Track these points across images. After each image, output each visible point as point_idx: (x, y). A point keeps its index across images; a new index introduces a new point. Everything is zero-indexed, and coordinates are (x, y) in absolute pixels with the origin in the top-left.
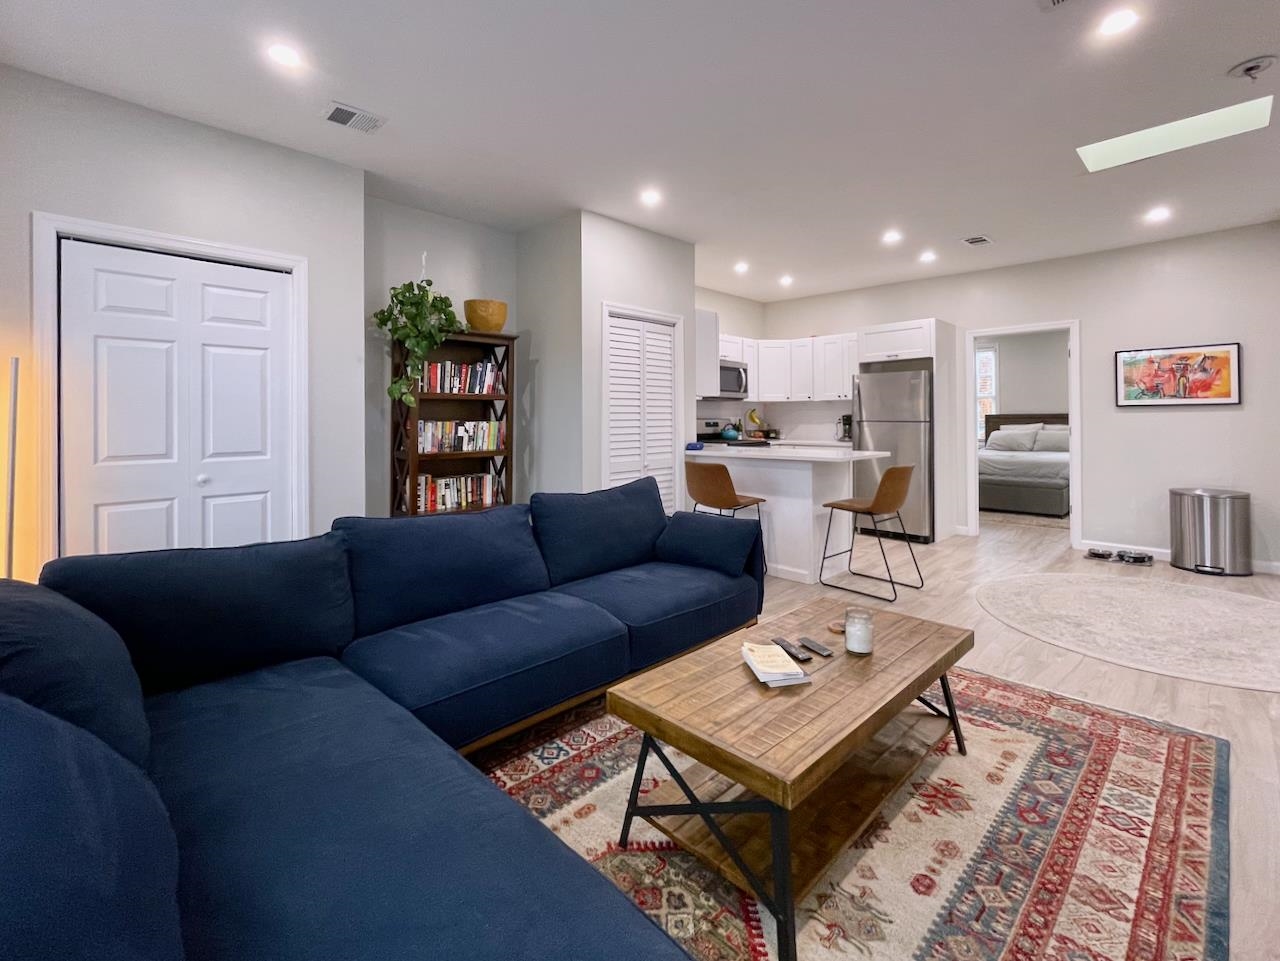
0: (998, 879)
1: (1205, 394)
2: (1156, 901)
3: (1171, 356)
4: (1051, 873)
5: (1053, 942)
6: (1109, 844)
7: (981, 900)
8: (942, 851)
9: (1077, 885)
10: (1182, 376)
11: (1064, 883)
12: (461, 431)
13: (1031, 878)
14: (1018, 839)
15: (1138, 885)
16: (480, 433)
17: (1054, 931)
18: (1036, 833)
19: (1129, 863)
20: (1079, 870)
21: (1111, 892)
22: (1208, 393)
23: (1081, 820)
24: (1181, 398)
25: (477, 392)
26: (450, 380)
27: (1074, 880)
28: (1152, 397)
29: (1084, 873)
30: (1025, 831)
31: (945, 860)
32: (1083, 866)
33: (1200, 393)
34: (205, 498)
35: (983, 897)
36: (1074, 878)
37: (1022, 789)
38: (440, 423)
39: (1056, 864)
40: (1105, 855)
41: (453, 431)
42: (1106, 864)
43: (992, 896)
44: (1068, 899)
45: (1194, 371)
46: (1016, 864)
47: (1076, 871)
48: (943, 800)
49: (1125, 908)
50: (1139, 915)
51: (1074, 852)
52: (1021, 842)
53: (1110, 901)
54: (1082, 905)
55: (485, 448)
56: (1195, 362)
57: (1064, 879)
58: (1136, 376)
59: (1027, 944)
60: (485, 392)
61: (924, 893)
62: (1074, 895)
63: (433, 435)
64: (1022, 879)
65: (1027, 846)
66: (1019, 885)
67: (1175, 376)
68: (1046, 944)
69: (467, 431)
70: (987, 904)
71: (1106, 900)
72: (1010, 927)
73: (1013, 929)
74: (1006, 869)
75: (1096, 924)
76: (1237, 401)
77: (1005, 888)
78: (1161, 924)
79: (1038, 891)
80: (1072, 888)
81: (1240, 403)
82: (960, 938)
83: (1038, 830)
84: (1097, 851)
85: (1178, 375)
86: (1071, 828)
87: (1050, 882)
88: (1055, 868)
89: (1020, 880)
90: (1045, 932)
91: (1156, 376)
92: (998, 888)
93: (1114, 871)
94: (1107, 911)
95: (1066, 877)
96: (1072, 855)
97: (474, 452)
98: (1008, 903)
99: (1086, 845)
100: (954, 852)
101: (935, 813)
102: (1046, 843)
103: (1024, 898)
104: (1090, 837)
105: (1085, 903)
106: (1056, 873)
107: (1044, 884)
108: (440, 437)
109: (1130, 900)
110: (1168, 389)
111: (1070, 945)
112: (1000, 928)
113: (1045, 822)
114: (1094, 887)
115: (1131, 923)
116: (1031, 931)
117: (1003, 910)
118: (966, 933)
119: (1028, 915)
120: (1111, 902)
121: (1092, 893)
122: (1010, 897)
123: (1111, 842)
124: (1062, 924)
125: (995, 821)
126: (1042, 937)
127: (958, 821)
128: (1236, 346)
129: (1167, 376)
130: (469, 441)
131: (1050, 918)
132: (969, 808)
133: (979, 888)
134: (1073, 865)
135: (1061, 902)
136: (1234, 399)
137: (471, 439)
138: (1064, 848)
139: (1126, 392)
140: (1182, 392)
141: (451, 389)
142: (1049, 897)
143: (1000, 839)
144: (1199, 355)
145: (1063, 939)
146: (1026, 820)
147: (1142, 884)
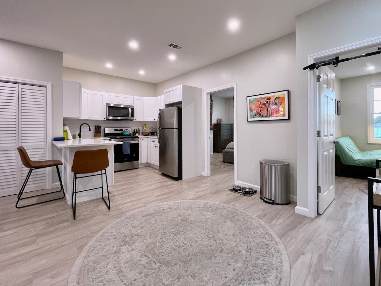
1: (276, 115)
3: (265, 98)
10: (269, 107)
22: (277, 115)
24: (268, 117)
28: (258, 117)
33: (275, 115)
45: (272, 105)
56: (272, 100)
58: (253, 107)
67: (266, 107)
76: (288, 118)
81: (289, 119)
85: (267, 106)
91: (260, 107)
110: (264, 113)
128: (287, 91)
129: (263, 107)
136: (287, 117)
139: (250, 115)
140: (268, 115)
144: (274, 96)
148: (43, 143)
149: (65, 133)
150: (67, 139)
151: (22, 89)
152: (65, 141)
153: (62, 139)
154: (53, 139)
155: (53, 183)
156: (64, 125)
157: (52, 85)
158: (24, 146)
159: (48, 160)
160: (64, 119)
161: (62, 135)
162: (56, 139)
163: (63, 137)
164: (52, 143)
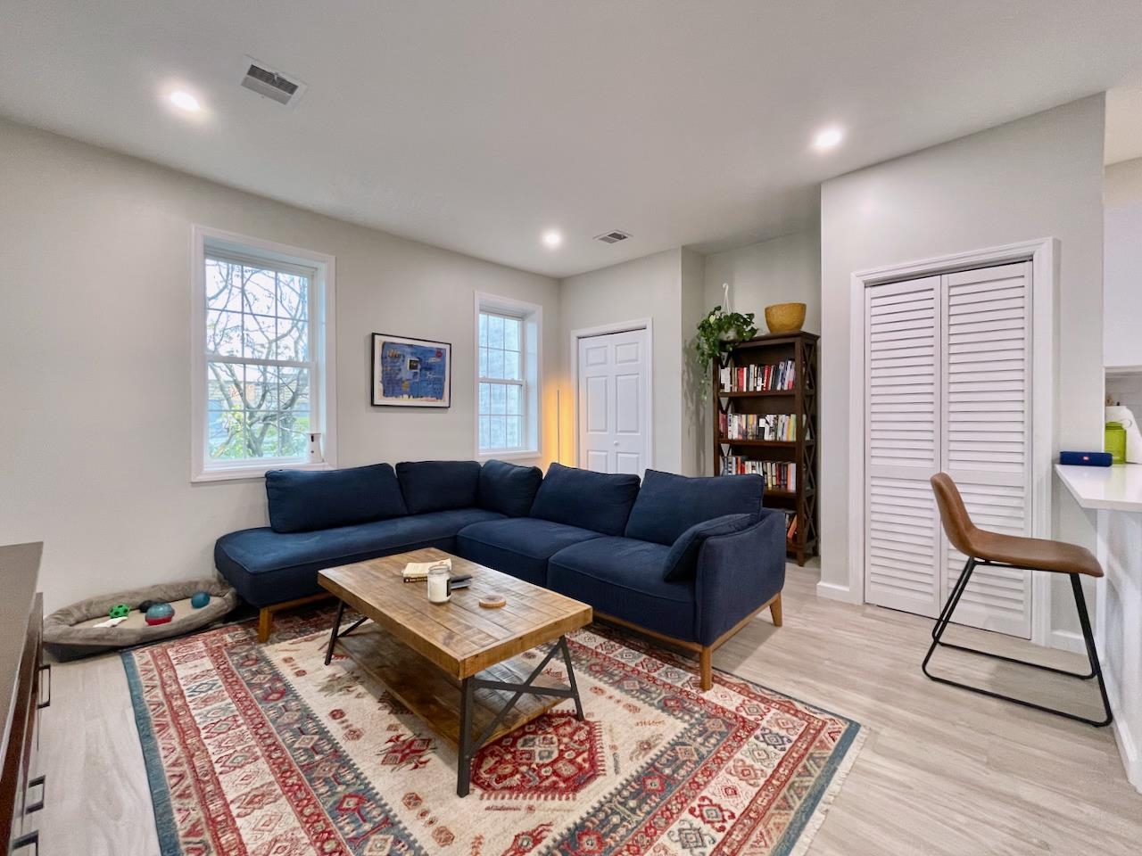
0: (315, 750)
2: (222, 833)
4: (295, 782)
5: (259, 754)
6: (285, 844)
7: (308, 734)
8: (355, 732)
9: (275, 790)
11: (284, 784)
12: (762, 423)
13: (301, 767)
14: (336, 780)
15: (242, 832)
16: (780, 425)
17: (263, 758)
18: (333, 795)
19: (260, 842)
20: (283, 799)
21: (254, 809)
23: (323, 842)
25: (779, 388)
26: (753, 380)
27: (279, 791)
29: (279, 802)
30: (340, 789)
31: (346, 731)
32: (285, 807)
34: (617, 453)
35: (309, 736)
36: (281, 792)
37: (387, 818)
38: (744, 416)
39: (299, 789)
40: (279, 831)
41: (755, 423)
42: (273, 825)
43: (306, 742)
44: (272, 778)
46: (317, 766)
47: (284, 797)
48: (403, 751)
49: (239, 807)
50: (228, 814)
51: (299, 809)
52: (332, 779)
53: (251, 802)
54: (262, 783)
55: (785, 439)
57: (286, 786)
59: (269, 741)
60: (786, 388)
61: (332, 712)
62: (271, 783)
63: (739, 425)
64: (305, 763)
65: (326, 781)
66: (302, 758)
68: (261, 750)
69: (767, 422)
70: (303, 736)
71: (255, 800)
72: (284, 740)
73: (281, 740)
74: (317, 758)
75: (248, 782)
77: (306, 750)
78: (212, 821)
79: (290, 766)
80: (277, 786)
82: (296, 717)
83: (335, 798)
84: (285, 828)
86: (320, 826)
87: (290, 777)
88: (297, 787)
89: (305, 760)
90: (267, 753)
92: (309, 746)
93: (263, 825)
94: (247, 795)
95: (287, 789)
96: (297, 806)
97: (775, 442)
98: (296, 746)
99: (297, 824)
100: (350, 737)
101: (390, 741)
102: (319, 795)
103: (293, 756)
104: (301, 834)
105: (262, 786)
106: (293, 785)
107: (292, 772)
108: (744, 427)
109: (238, 816)
111: (250, 760)
112: (287, 735)
113: (338, 809)
114: (265, 800)
115: (229, 802)
116: (273, 748)
117: (294, 742)
118: (297, 721)
119: (283, 751)
120: (248, 803)
121: (263, 795)
122: (299, 749)
123: (285, 848)
124: (263, 764)
125: (362, 773)
126: (266, 750)
127: (377, 751)
130: (770, 432)
131: (271, 761)
132: (383, 762)
133: (316, 737)
134: (289, 799)
135: (274, 773)
137: (772, 430)
138: (307, 805)
141: (755, 388)
142: (282, 770)
143: (344, 768)
145: (256, 759)
146: (350, 796)
147: (239, 835)
148: (1018, 469)
149: (1116, 434)
150: (1124, 461)
151: (952, 287)
152: (1115, 469)
153: (1101, 460)
154: (1059, 456)
155: (1054, 627)
156: (1109, 402)
157: (1057, 245)
158: (954, 471)
159: (1034, 537)
160: (1107, 374)
161: (1097, 442)
162: (1069, 459)
163: (1103, 452)
164: (1054, 473)
